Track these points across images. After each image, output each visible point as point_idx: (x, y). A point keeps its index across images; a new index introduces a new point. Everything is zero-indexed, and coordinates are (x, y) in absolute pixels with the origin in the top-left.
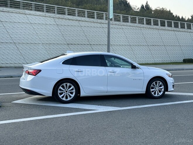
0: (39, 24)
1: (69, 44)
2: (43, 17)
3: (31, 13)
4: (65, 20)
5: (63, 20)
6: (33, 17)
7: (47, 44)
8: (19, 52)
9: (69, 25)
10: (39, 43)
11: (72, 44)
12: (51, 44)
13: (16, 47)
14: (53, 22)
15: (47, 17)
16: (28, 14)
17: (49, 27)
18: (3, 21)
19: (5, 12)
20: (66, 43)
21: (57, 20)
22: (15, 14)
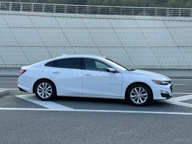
0: (148, 28)
1: (179, 47)
2: (152, 21)
3: (140, 18)
4: (177, 21)
5: (174, 21)
6: (142, 21)
7: (155, 47)
8: (127, 56)
9: (181, 27)
10: (147, 46)
11: (183, 47)
12: (159, 47)
13: (125, 51)
14: (163, 25)
15: (156, 21)
16: (137, 19)
17: (158, 30)
18: (114, 27)
19: (117, 19)
20: (176, 46)
21: (167, 22)
22: (125, 21)
